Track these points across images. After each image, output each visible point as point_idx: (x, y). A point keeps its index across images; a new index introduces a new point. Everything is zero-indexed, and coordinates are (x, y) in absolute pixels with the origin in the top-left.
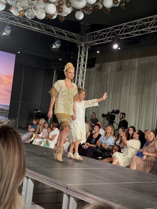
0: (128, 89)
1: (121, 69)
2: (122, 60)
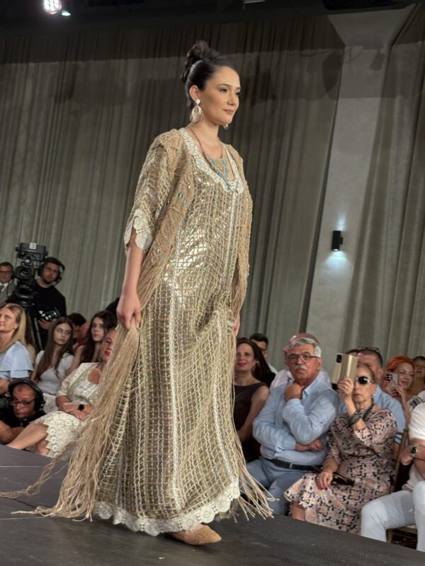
0: (97, 174)
1: (70, 93)
2: (76, 60)
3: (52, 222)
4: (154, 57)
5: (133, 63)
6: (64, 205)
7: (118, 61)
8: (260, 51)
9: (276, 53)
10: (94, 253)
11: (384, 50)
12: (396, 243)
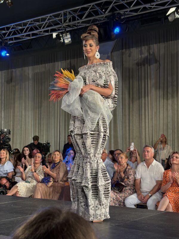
0: (23, 104)
1: (11, 80)
2: (12, 69)
3: (11, 122)
4: (37, 65)
5: (30, 68)
6: (14, 116)
7: (25, 68)
8: (71, 59)
9: (76, 59)
10: (26, 130)
11: (110, 54)
12: (121, 114)
